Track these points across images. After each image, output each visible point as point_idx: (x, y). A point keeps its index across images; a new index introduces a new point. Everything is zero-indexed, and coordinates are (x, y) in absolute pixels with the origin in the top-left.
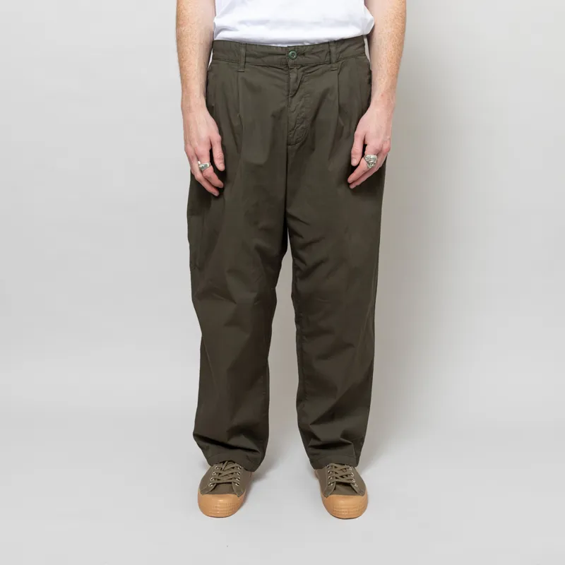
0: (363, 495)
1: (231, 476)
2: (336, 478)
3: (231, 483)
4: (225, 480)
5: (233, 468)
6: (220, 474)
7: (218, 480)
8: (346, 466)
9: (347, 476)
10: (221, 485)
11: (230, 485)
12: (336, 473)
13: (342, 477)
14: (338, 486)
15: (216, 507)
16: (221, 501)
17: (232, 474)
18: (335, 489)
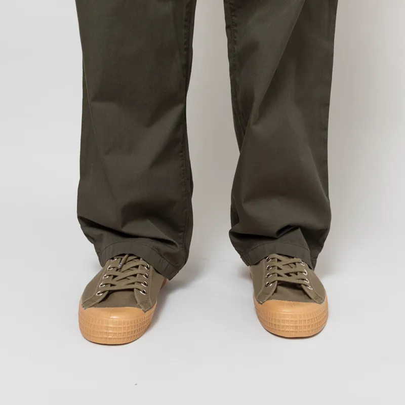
0: (320, 303)
1: (133, 279)
2: (279, 275)
3: (132, 290)
4: (122, 285)
5: (137, 267)
6: (115, 277)
7: (112, 285)
8: (295, 260)
9: (296, 274)
10: (115, 294)
11: (131, 293)
12: (279, 269)
13: (288, 275)
14: (281, 288)
15: (107, 328)
16: (115, 317)
17: (135, 275)
18: (275, 292)
